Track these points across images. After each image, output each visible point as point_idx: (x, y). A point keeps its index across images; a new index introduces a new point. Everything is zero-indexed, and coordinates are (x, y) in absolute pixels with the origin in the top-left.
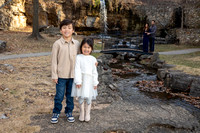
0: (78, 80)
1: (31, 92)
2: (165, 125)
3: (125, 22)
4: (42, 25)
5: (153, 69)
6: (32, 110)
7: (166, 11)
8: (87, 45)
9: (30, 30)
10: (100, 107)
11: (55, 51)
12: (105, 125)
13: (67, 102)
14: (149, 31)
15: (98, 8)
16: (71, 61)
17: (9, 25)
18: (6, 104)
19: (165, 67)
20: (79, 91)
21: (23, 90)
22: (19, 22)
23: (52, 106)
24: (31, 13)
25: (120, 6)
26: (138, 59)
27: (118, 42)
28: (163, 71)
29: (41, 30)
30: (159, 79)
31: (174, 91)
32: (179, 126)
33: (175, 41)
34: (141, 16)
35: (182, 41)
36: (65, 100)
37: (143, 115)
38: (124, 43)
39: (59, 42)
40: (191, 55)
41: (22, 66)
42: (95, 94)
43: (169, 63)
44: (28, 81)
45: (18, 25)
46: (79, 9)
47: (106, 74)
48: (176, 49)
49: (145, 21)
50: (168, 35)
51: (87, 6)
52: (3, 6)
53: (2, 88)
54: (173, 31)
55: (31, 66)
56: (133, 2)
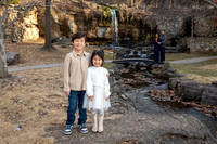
1: (45, 104)
2: (177, 135)
3: (136, 32)
4: (56, 37)
5: (165, 78)
6: (46, 121)
7: (176, 21)
9: (43, 42)
10: (113, 117)
11: (67, 63)
12: (118, 135)
13: (80, 113)
15: (109, 19)
17: (22, 37)
18: (20, 116)
19: (176, 76)
21: (36, 102)
22: (32, 34)
23: (66, 117)
24: (44, 25)
25: (131, 16)
26: (149, 69)
27: (129, 52)
28: (174, 80)
30: (170, 88)
31: (185, 99)
32: (191, 135)
33: (185, 50)
34: (151, 26)
35: (193, 50)
37: (156, 124)
38: (135, 53)
40: (202, 64)
41: (36, 77)
43: (180, 72)
44: (41, 93)
45: (31, 37)
46: (91, 20)
47: (118, 84)
48: (186, 58)
49: (156, 31)
50: (179, 44)
51: (98, 17)
52: (16, 20)
53: (16, 100)
54: (183, 40)
55: (44, 78)
56: (143, 12)
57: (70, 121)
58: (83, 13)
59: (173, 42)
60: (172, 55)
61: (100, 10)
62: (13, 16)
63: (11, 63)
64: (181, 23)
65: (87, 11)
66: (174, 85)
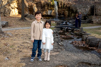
1: (21, 47)
2: (86, 63)
3: (67, 12)
4: (26, 14)
5: (80, 35)
6: (21, 55)
7: (87, 7)
8: (48, 24)
9: (20, 16)
10: (54, 54)
11: (33, 26)
12: (57, 63)
13: (38, 51)
14: (78, 17)
15: (53, 6)
16: (40, 31)
17: (9, 14)
20: (44, 46)
21: (16, 46)
22: (15, 12)
23: (31, 53)
24: (21, 8)
25: (64, 4)
26: (73, 31)
27: (63, 22)
28: (85, 37)
29: (26, 16)
31: (90, 46)
32: (93, 63)
33: (91, 22)
34: (74, 10)
36: (37, 51)
37: (75, 58)
39: (34, 22)
40: (99, 29)
42: (52, 47)
43: (88, 33)
44: (19, 41)
45: (14, 14)
46: (44, 6)
47: (57, 38)
48: (91, 26)
49: (76, 12)
50: (88, 19)
51: (48, 5)
52: (6, 5)
53: (6, 45)
54: (90, 17)
55: (21, 34)
56: (70, 3)
57: (33, 55)
58: (40, 2)
61: (49, 1)
62: (5, 3)
63: (4, 26)
64: (89, 9)
65: (43, 2)
66: (85, 39)
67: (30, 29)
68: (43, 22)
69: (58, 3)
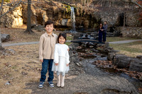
0: (56, 60)
1: (26, 68)
2: (113, 90)
3: (87, 22)
4: (34, 24)
5: (105, 53)
6: (26, 80)
7: (114, 15)
8: (62, 37)
9: (25, 27)
10: (71, 78)
11: (41, 41)
12: (74, 89)
14: (103, 28)
15: (69, 13)
16: (52, 48)
17: (11, 24)
18: (10, 75)
19: (113, 52)
21: (20, 66)
22: (18, 22)
23: (39, 77)
24: (26, 16)
25: (84, 12)
26: (95, 47)
27: (82, 36)
28: (112, 54)
29: (33, 27)
30: (109, 60)
31: (119, 67)
32: (122, 90)
33: (119, 35)
34: (97, 19)
35: (124, 35)
37: (99, 83)
39: (44, 36)
40: (130, 44)
42: (68, 69)
43: (115, 49)
44: (23, 61)
45: (17, 24)
46: (57, 14)
47: (74, 56)
48: (120, 40)
49: (100, 22)
50: (115, 31)
51: (62, 12)
52: (8, 12)
53: (7, 65)
54: (118, 28)
55: (26, 51)
56: (92, 9)
57: (43, 79)
58: (52, 9)
59: (112, 29)
60: (111, 38)
61: (64, 7)
62: (6, 10)
63: (4, 41)
64: (117, 18)
65: (55, 8)
66: (112, 57)
67: (39, 44)
68: (56, 36)
69: (75, 9)
